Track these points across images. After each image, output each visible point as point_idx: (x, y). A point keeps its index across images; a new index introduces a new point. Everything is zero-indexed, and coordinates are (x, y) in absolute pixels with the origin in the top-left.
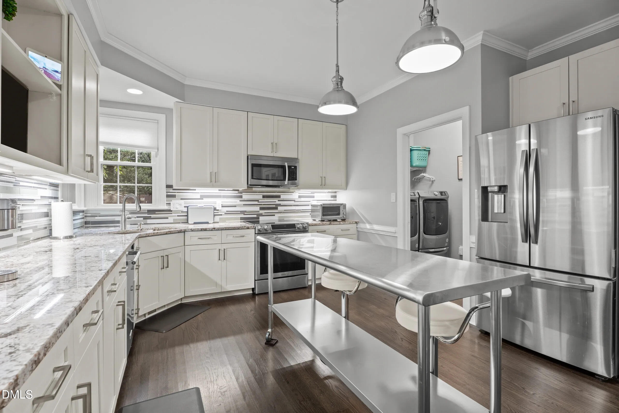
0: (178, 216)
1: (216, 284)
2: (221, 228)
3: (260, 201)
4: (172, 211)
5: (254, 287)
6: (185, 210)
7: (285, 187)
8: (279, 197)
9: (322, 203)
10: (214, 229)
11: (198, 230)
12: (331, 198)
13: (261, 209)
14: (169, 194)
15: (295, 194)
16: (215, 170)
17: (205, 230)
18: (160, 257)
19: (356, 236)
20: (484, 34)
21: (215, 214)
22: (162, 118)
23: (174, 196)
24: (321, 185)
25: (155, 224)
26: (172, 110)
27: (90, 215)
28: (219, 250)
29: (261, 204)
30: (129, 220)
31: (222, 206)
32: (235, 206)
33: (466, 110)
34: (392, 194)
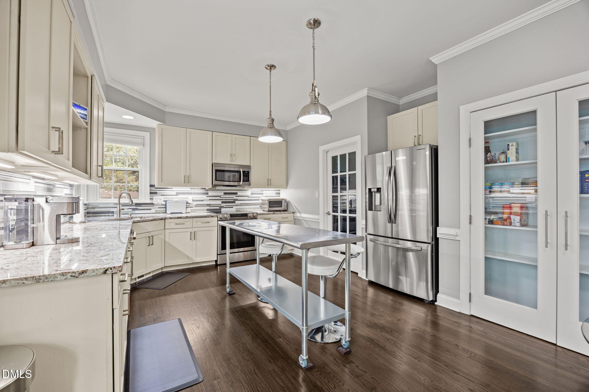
0: (159, 208)
1: (188, 258)
2: (192, 216)
3: (222, 197)
4: (154, 204)
5: (216, 259)
6: (164, 203)
7: (240, 186)
8: (236, 193)
9: (268, 199)
10: (187, 217)
11: (175, 218)
12: (276, 194)
13: (222, 202)
14: (152, 191)
15: (249, 192)
16: (188, 174)
17: (180, 218)
18: (147, 238)
19: (293, 222)
20: (368, 90)
21: (187, 206)
22: (147, 135)
23: (156, 193)
24: (267, 185)
25: (141, 214)
26: (155, 129)
27: (91, 207)
28: (191, 232)
29: (223, 199)
30: (123, 210)
31: (193, 201)
32: (203, 201)
33: (359, 137)
34: (316, 192)
